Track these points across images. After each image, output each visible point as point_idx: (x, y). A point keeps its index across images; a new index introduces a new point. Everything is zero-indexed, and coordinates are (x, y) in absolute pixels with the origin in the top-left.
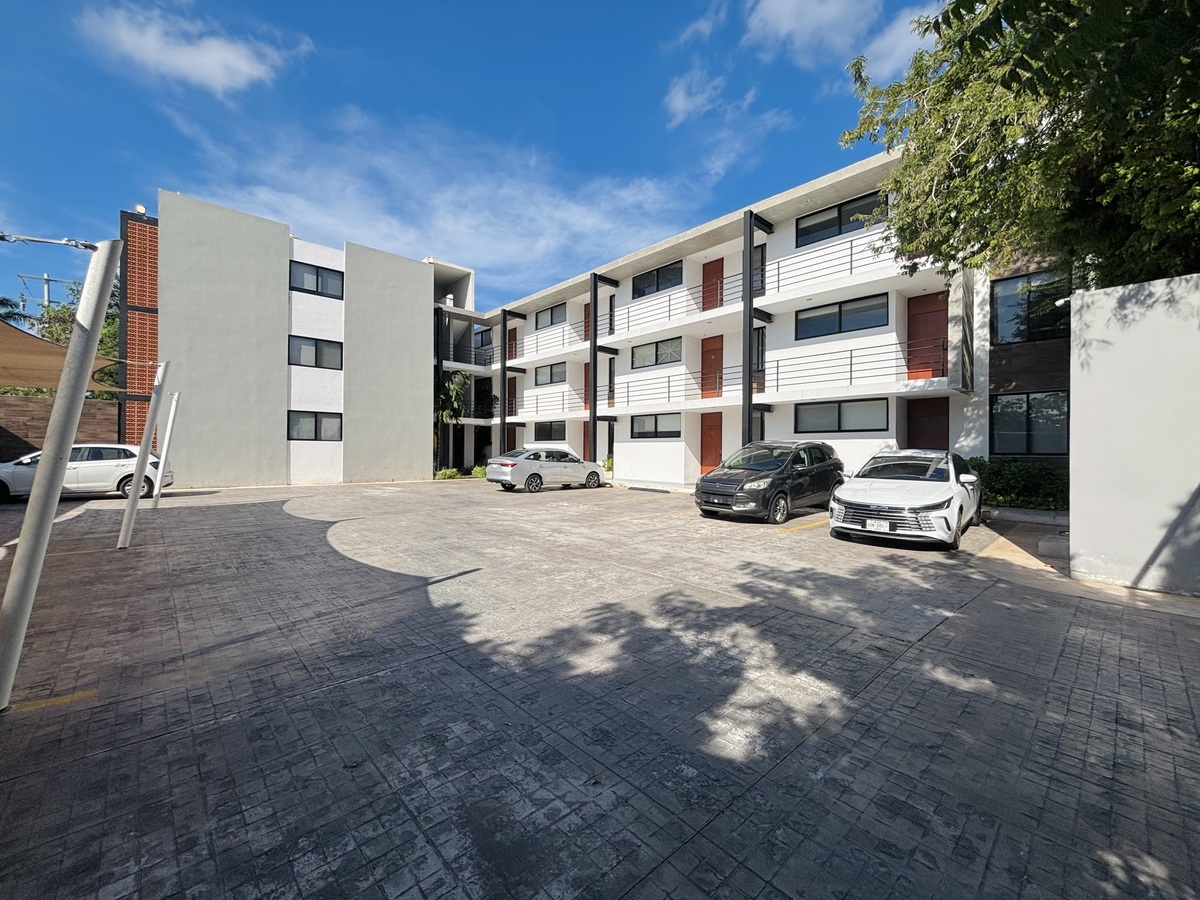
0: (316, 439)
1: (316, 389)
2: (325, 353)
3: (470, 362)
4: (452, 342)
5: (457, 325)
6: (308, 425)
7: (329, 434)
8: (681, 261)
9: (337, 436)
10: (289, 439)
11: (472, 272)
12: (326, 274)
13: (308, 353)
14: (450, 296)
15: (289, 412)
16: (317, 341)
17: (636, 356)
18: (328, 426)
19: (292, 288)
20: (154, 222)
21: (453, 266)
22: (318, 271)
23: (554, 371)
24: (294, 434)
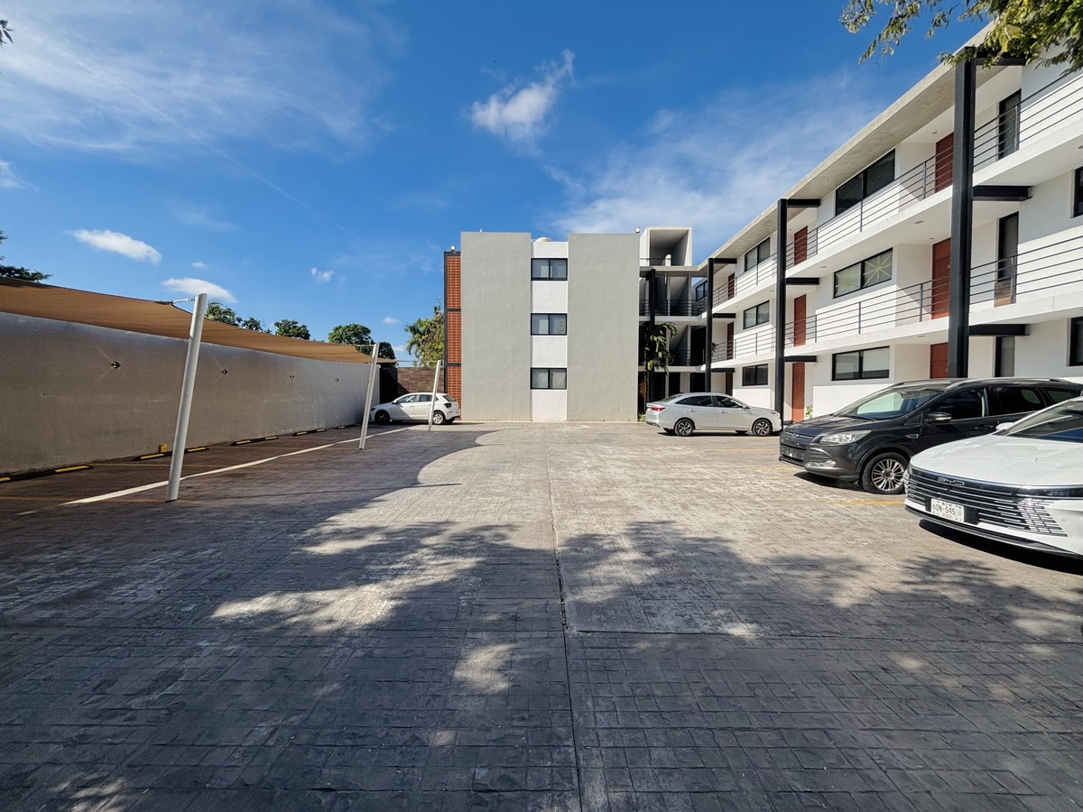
0: (549, 388)
1: (550, 351)
2: (555, 323)
3: (686, 314)
4: (669, 298)
5: (674, 283)
6: (544, 377)
7: (558, 383)
8: (894, 151)
9: (563, 386)
10: (531, 388)
11: (690, 229)
12: (555, 263)
13: (543, 325)
14: (669, 256)
15: (532, 369)
16: (549, 314)
17: (840, 281)
18: (558, 378)
19: (533, 279)
20: (459, 254)
21: (671, 228)
22: (550, 261)
23: (760, 312)
24: (533, 386)
